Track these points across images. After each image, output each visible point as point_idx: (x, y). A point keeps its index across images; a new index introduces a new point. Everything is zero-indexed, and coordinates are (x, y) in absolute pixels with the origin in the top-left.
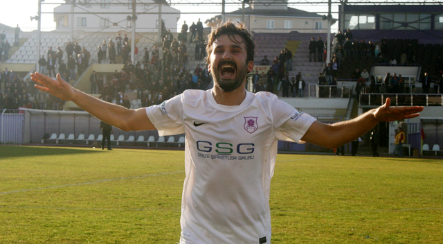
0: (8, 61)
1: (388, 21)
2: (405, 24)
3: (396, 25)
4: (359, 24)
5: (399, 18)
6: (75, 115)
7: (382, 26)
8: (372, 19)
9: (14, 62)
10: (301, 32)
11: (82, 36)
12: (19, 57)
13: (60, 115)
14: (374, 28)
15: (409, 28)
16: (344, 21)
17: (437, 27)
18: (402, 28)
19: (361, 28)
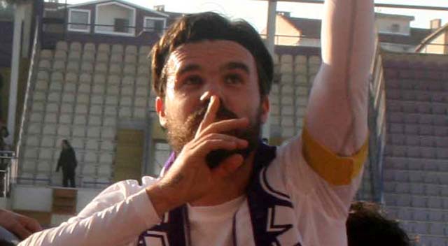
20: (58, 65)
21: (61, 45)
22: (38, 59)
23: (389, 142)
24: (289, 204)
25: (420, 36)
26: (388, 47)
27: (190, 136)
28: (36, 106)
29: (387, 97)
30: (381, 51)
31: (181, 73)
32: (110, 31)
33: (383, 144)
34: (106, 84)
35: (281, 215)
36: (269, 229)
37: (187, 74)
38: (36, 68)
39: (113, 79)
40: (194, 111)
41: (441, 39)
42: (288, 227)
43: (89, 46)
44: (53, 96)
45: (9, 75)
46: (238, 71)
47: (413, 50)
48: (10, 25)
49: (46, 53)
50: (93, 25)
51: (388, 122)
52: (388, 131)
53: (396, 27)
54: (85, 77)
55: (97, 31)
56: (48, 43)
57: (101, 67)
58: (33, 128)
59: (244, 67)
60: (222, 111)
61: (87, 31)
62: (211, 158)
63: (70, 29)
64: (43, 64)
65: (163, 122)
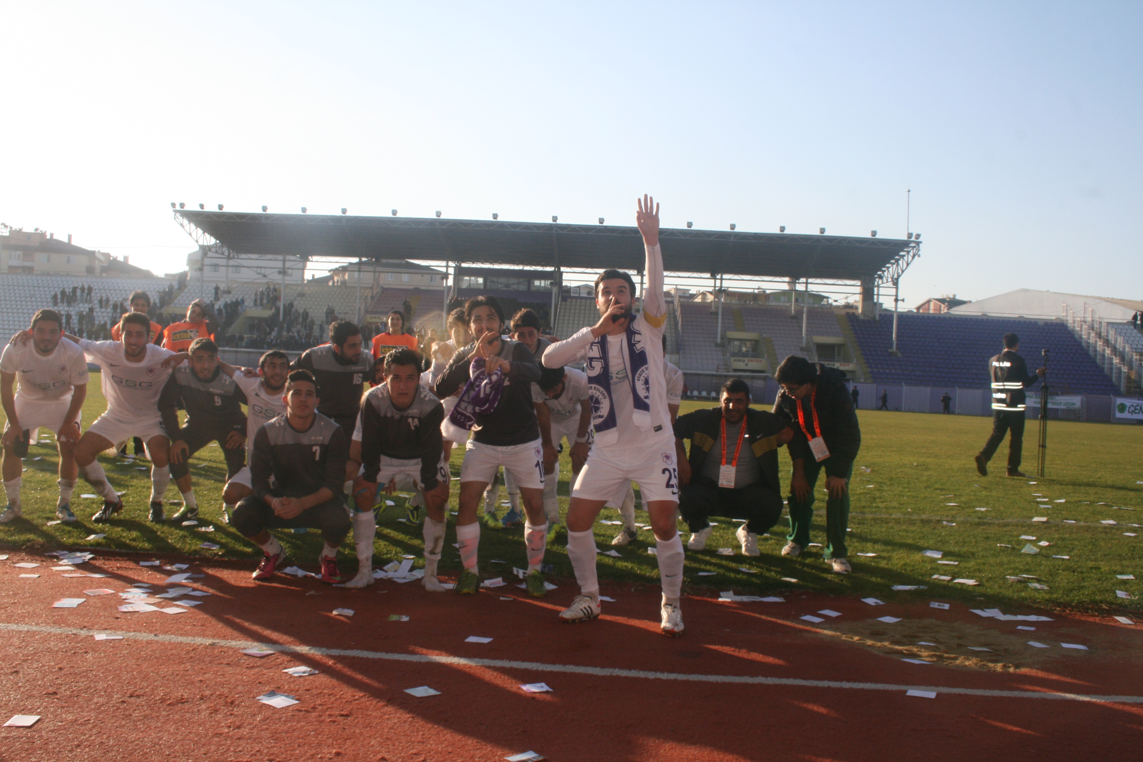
0: (172, 305)
1: (494, 282)
2: (507, 286)
3: (500, 286)
4: (470, 284)
5: (503, 280)
6: (249, 353)
7: (488, 287)
8: (481, 280)
9: (178, 306)
10: (422, 288)
11: (235, 285)
12: (181, 302)
13: (237, 352)
14: (482, 287)
15: (510, 289)
16: (458, 280)
17: (532, 289)
18: (505, 289)
19: (472, 287)
20: (568, 307)
21: (569, 300)
22: (561, 306)
23: (683, 332)
24: (640, 334)
25: (693, 296)
26: (682, 300)
27: (606, 311)
28: (560, 321)
29: (682, 317)
30: (679, 301)
31: (603, 290)
32: (585, 295)
33: (681, 333)
34: (584, 321)
35: (637, 337)
36: (633, 342)
37: (606, 290)
38: (560, 309)
39: (587, 312)
40: (607, 303)
41: (700, 297)
42: (639, 341)
43: (579, 300)
44: (566, 318)
45: (551, 310)
46: (624, 289)
47: (691, 301)
48: (551, 293)
49: (564, 303)
50: (580, 293)
51: (682, 325)
52: (682, 329)
53: (684, 293)
54: (577, 311)
55: (582, 295)
56: (564, 299)
57: (583, 308)
58: (559, 329)
59: (625, 287)
60: (617, 302)
61: (578, 295)
62: (614, 318)
63: (572, 295)
64: (563, 307)
65: (598, 307)
